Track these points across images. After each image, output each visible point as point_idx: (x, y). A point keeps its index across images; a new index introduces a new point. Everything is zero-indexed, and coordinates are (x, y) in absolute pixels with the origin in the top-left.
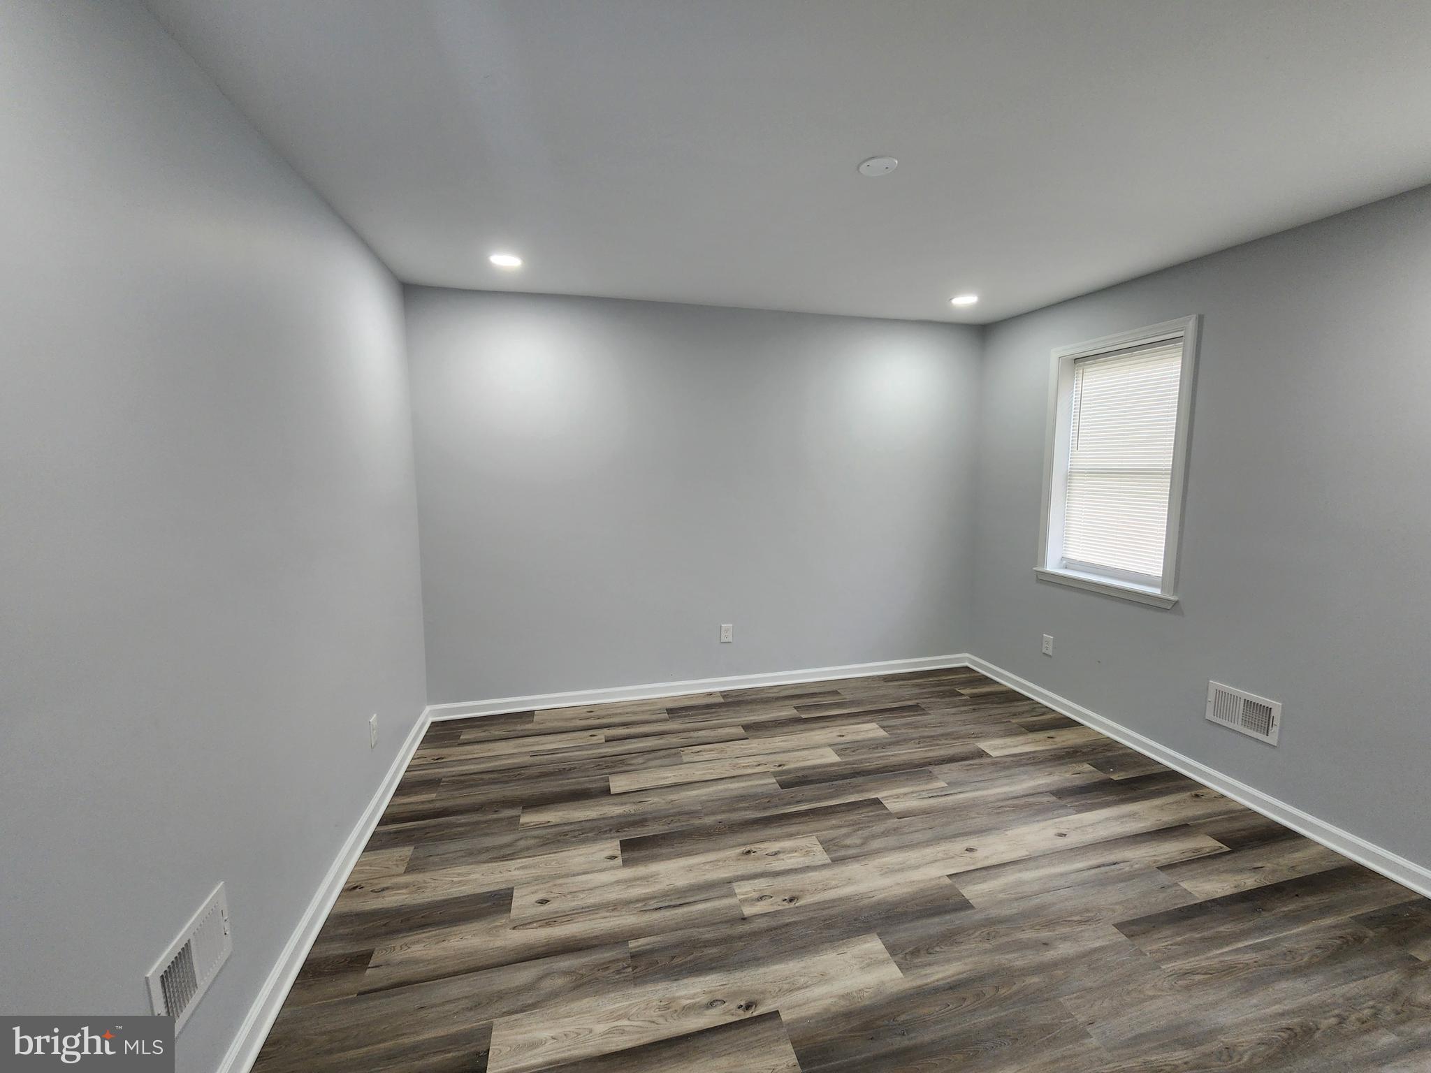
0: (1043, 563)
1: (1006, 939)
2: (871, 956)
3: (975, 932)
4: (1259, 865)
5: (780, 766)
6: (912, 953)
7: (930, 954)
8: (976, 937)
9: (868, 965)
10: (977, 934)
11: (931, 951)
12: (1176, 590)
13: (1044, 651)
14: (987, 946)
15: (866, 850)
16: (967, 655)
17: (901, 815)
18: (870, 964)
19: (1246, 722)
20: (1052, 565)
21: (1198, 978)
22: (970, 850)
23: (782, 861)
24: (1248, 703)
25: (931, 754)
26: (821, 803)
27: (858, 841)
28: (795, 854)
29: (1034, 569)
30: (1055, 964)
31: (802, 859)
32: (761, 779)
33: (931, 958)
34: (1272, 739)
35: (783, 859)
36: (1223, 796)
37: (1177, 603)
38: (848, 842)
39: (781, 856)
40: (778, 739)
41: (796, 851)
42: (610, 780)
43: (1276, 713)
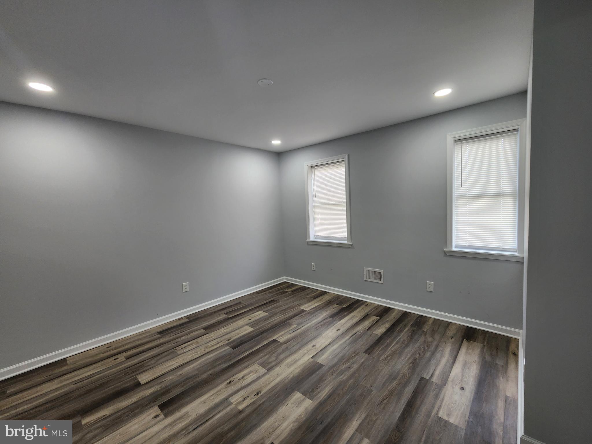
0: (309, 238)
1: (338, 371)
2: (298, 400)
3: (328, 374)
4: (387, 320)
5: (228, 340)
6: (312, 391)
7: (318, 388)
8: (329, 375)
9: (299, 404)
10: (329, 374)
11: (317, 387)
12: (351, 241)
13: (313, 269)
14: (334, 377)
15: (279, 361)
16: (285, 277)
17: (286, 342)
18: (299, 403)
19: (375, 278)
20: (312, 239)
21: (389, 358)
22: (314, 346)
23: (247, 380)
24: (375, 272)
25: (286, 316)
26: (254, 349)
27: (274, 359)
28: (251, 374)
29: (307, 240)
30: (355, 373)
31: (255, 375)
32: (222, 348)
33: (319, 390)
34: (382, 282)
35: (247, 379)
36: (372, 303)
37: (352, 244)
38: (271, 360)
39: (245, 378)
40: (222, 329)
41: (251, 373)
42: (138, 378)
43: (382, 274)
